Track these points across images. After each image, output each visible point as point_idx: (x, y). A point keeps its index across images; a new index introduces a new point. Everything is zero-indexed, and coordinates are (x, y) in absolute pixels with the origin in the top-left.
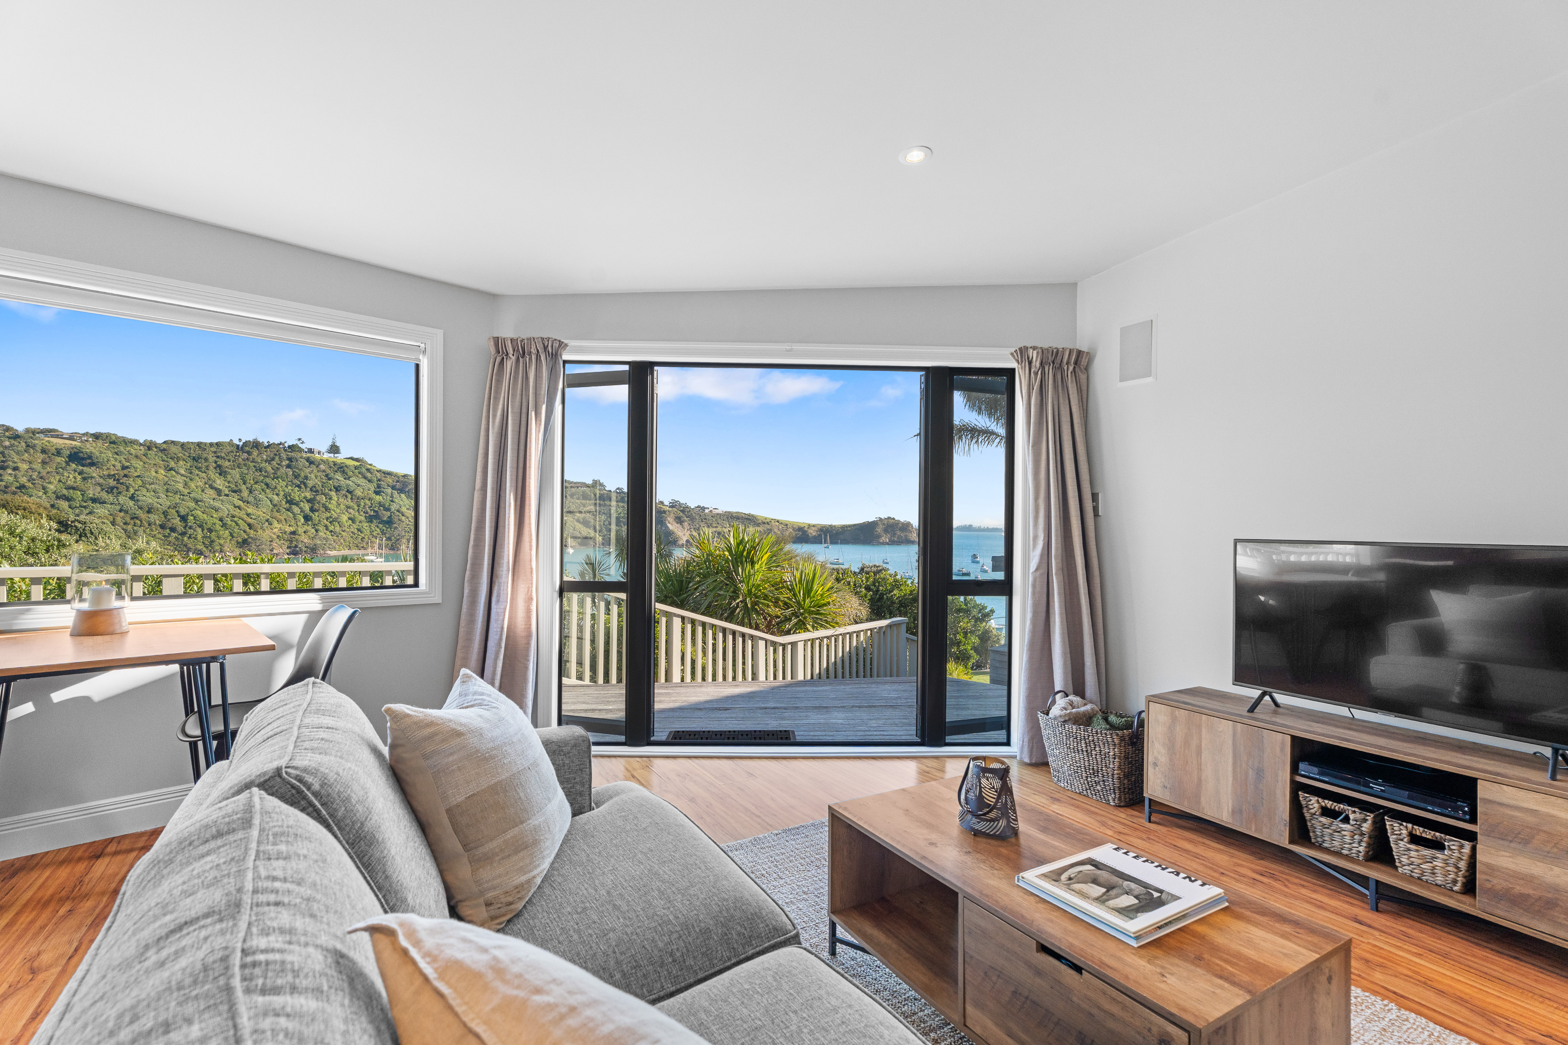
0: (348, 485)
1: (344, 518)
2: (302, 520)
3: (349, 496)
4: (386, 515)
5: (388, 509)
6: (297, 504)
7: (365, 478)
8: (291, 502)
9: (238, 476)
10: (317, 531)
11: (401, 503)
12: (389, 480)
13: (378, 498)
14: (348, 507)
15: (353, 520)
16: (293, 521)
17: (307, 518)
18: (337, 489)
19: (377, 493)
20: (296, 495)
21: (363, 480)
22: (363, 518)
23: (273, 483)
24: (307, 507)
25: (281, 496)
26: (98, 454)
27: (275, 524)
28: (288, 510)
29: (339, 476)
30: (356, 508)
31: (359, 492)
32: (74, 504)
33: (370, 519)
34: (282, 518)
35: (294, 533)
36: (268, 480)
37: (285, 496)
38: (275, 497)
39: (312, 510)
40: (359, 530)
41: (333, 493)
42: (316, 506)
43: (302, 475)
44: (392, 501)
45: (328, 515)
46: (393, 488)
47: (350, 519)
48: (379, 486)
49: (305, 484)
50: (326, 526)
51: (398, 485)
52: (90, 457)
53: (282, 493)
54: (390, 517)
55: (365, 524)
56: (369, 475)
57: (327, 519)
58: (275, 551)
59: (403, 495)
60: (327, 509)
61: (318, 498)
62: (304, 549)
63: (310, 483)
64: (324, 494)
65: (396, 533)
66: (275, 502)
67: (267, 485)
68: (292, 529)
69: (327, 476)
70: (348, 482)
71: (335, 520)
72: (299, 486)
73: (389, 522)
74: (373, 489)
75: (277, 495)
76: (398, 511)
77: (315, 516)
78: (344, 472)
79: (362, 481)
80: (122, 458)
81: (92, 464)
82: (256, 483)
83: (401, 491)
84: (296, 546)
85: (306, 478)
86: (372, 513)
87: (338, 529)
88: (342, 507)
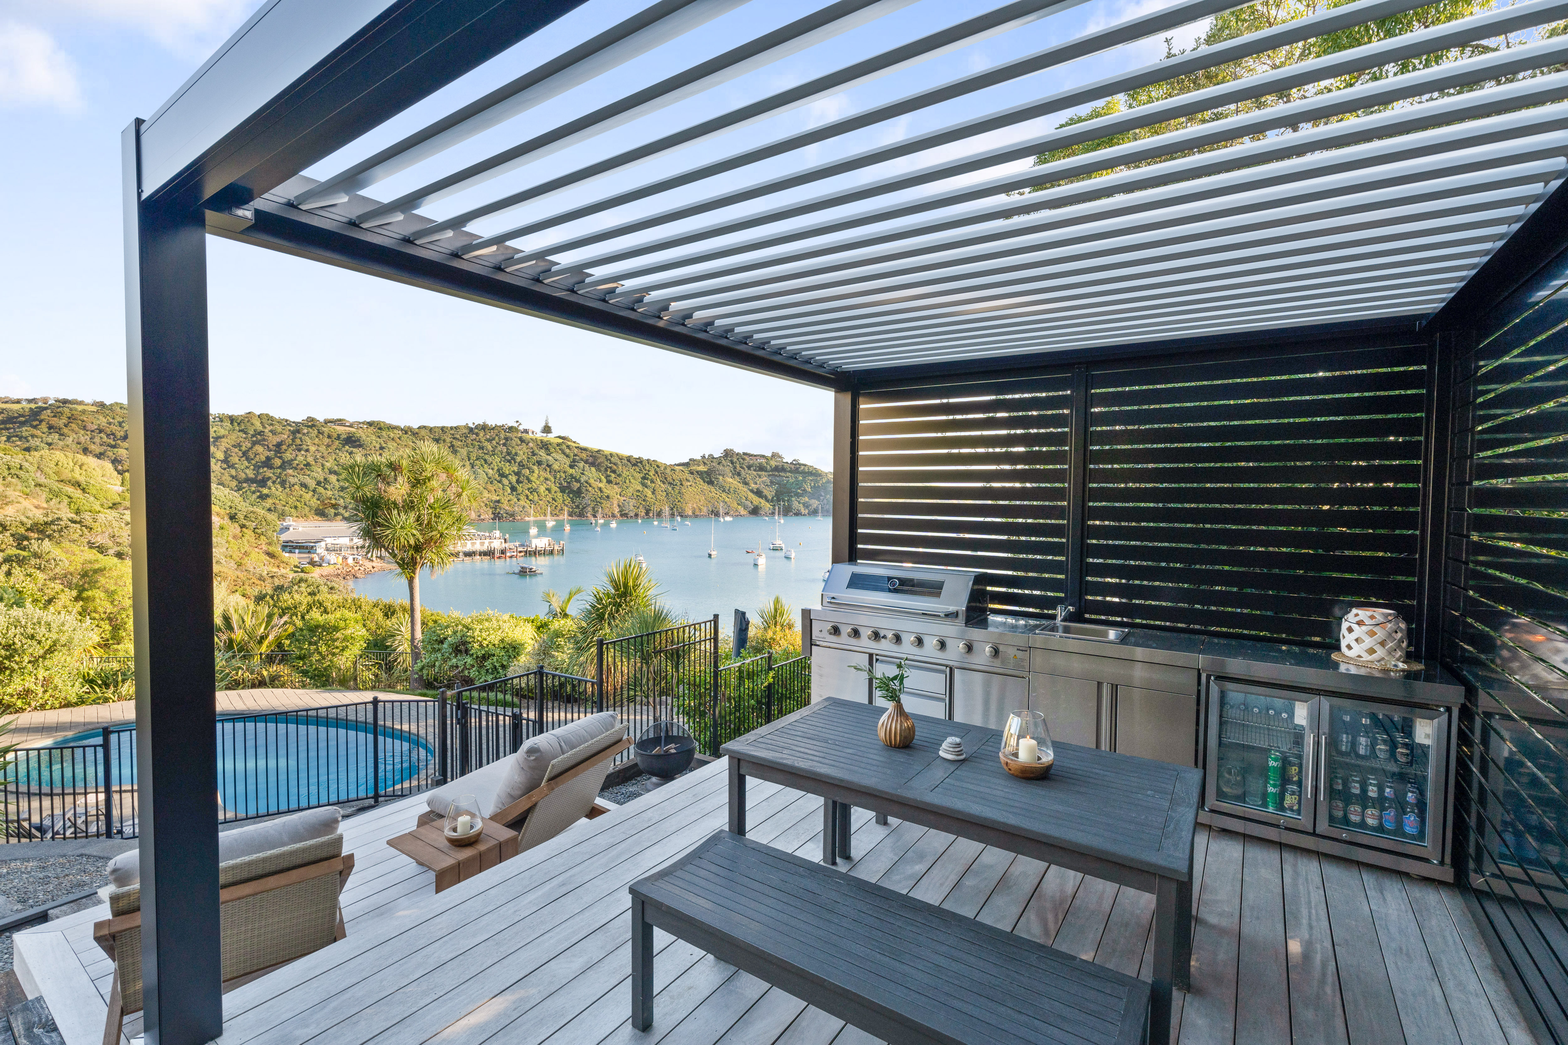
0: (547, 460)
1: (542, 489)
2: (509, 491)
3: (548, 469)
4: (576, 486)
5: (578, 481)
6: (506, 477)
7: (564, 453)
8: (502, 475)
9: (465, 454)
10: (518, 500)
11: (590, 475)
12: (584, 455)
13: (571, 471)
14: (546, 479)
15: (549, 490)
16: (501, 492)
17: (513, 489)
18: (539, 463)
19: (571, 467)
20: (507, 469)
21: (562, 456)
22: (558, 490)
23: (489, 459)
24: (513, 479)
25: (495, 470)
26: (364, 438)
27: (486, 494)
28: (499, 482)
29: (542, 453)
30: (553, 480)
31: (556, 466)
32: (341, 477)
33: (562, 490)
34: (493, 489)
35: (498, 502)
36: (486, 457)
37: (498, 470)
38: (491, 471)
39: (518, 482)
40: (553, 499)
41: (535, 468)
42: (522, 479)
43: (514, 452)
44: (582, 474)
45: (530, 486)
46: (586, 462)
47: (547, 489)
48: (574, 461)
49: (514, 460)
50: (527, 497)
51: (591, 460)
52: (359, 440)
53: (496, 468)
54: (579, 488)
55: (559, 494)
56: (567, 451)
57: (529, 489)
58: (482, 517)
59: (593, 469)
60: (529, 481)
61: (523, 471)
62: (505, 515)
63: (518, 459)
64: (528, 468)
65: (584, 502)
66: (490, 475)
67: (485, 460)
68: (498, 498)
69: (533, 452)
70: (549, 458)
71: (535, 490)
72: (509, 461)
73: (578, 493)
74: (568, 463)
75: (493, 469)
76: (587, 482)
77: (520, 489)
78: (547, 449)
79: (560, 457)
80: (381, 441)
81: (360, 446)
82: (477, 459)
83: (592, 464)
84: (499, 513)
85: (516, 454)
86: (566, 484)
87: (536, 498)
88: (542, 479)
